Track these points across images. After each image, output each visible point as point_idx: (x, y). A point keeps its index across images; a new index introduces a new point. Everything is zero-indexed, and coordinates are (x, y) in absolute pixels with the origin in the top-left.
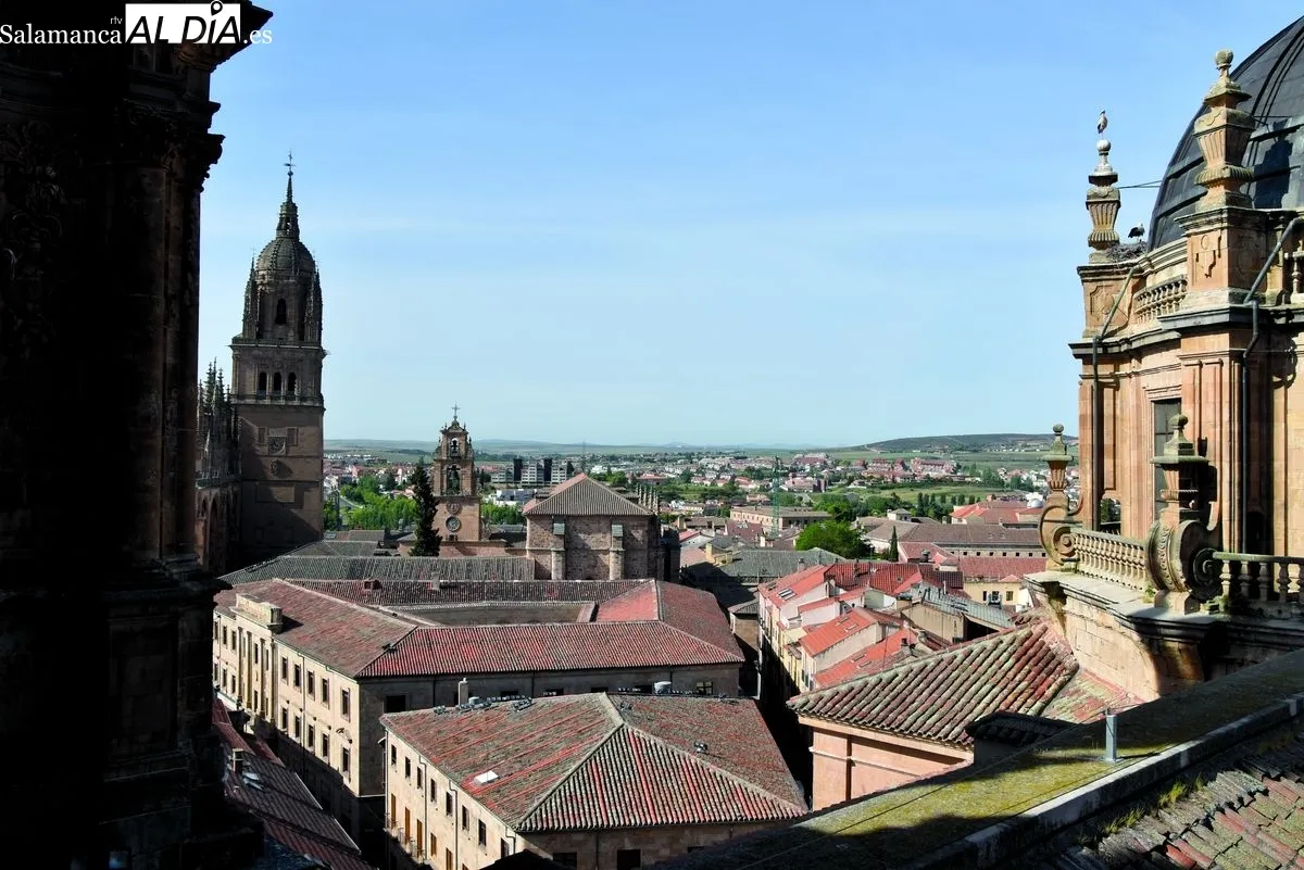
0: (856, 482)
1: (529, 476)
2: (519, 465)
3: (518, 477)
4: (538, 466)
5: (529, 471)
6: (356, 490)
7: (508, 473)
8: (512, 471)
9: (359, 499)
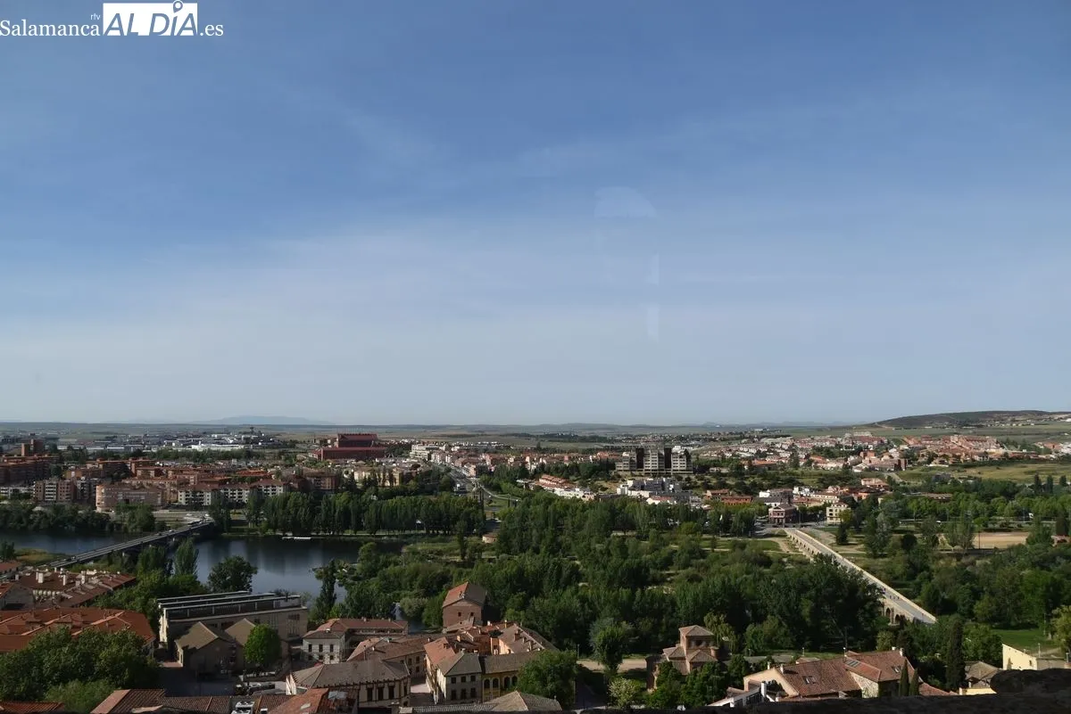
0: (937, 461)
1: (651, 463)
2: (641, 454)
3: (640, 465)
4: (660, 454)
5: (650, 459)
6: (495, 481)
7: (631, 461)
8: (635, 459)
9: (497, 488)
